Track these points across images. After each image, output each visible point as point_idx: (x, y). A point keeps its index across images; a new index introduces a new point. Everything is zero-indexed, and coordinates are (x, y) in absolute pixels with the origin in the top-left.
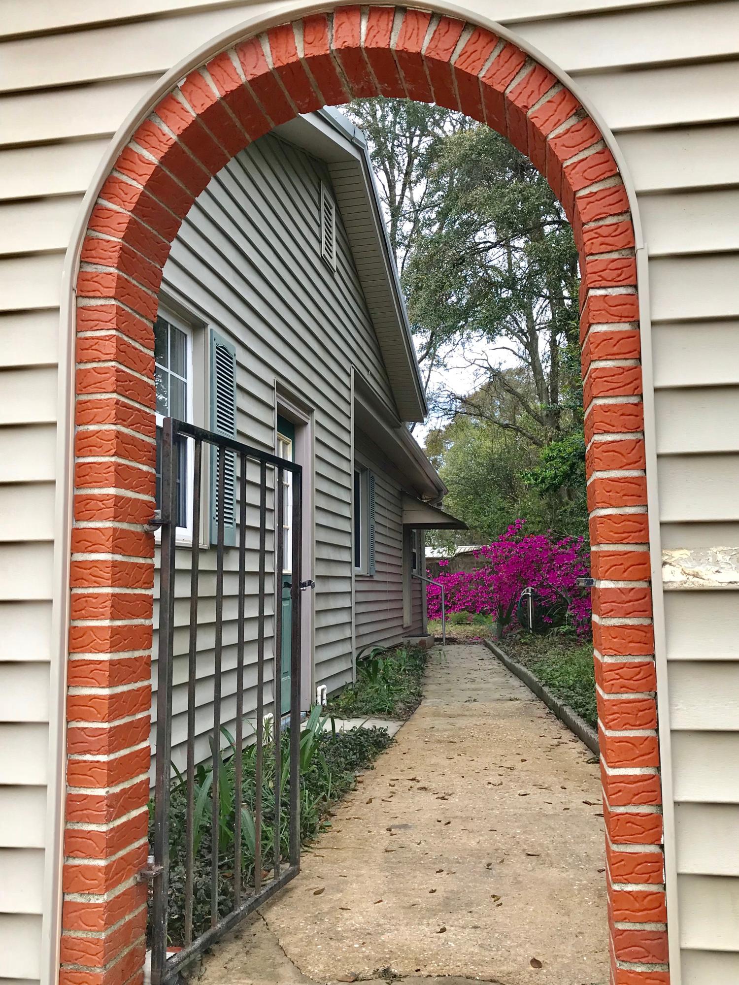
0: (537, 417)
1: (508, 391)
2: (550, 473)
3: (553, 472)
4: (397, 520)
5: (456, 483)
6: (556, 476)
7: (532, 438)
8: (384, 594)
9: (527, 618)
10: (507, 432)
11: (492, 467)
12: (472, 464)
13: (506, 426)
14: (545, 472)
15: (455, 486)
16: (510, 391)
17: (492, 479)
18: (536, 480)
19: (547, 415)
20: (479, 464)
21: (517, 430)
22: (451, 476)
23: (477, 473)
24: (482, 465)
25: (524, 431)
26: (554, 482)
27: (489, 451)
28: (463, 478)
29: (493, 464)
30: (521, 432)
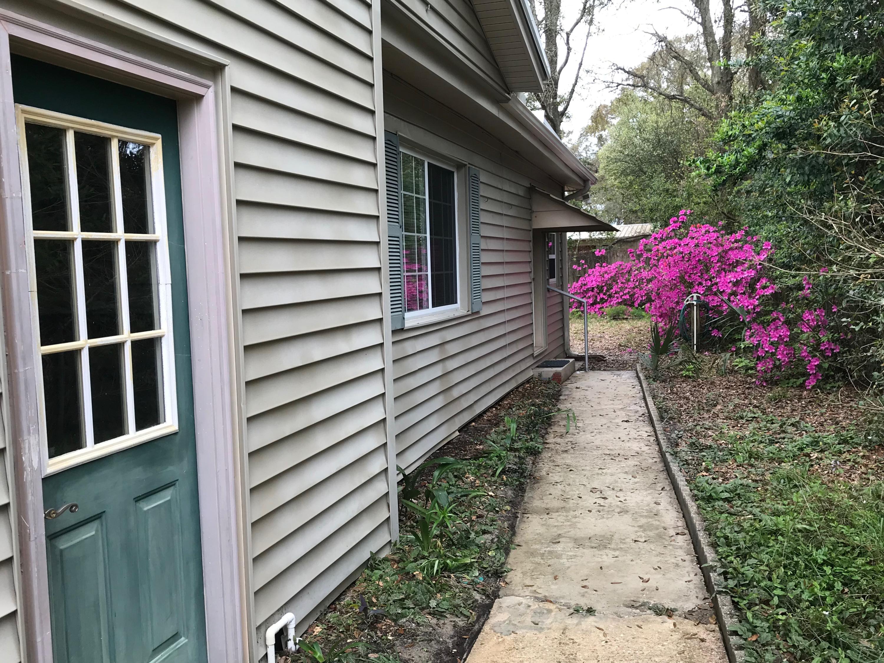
0: (706, 85)
1: (675, 57)
2: (729, 158)
3: (733, 157)
4: (524, 225)
5: (620, 160)
6: (737, 162)
7: (700, 110)
8: (502, 327)
9: (691, 330)
10: (673, 104)
11: (659, 143)
12: (637, 141)
13: (671, 98)
14: (722, 157)
15: (619, 164)
16: (678, 57)
17: (658, 155)
18: (708, 169)
19: (718, 83)
20: (645, 140)
21: (685, 101)
22: (614, 154)
23: (643, 150)
24: (648, 140)
25: (692, 102)
26: (734, 172)
27: (655, 125)
28: (628, 155)
29: (659, 139)
30: (688, 103)
